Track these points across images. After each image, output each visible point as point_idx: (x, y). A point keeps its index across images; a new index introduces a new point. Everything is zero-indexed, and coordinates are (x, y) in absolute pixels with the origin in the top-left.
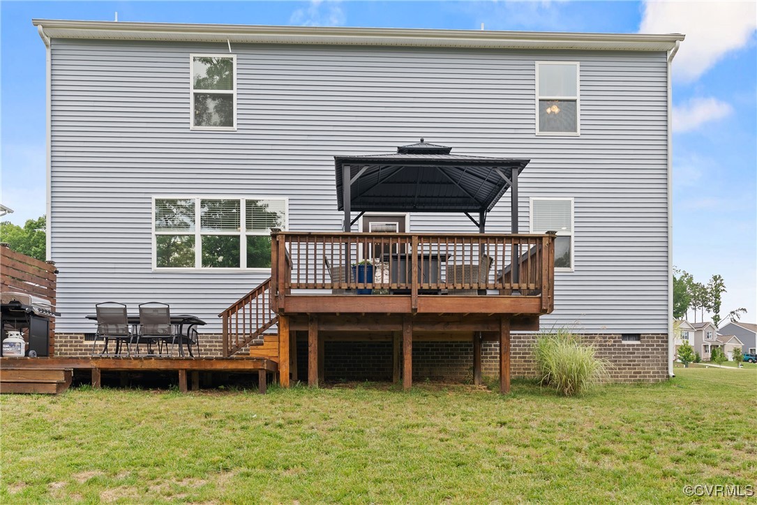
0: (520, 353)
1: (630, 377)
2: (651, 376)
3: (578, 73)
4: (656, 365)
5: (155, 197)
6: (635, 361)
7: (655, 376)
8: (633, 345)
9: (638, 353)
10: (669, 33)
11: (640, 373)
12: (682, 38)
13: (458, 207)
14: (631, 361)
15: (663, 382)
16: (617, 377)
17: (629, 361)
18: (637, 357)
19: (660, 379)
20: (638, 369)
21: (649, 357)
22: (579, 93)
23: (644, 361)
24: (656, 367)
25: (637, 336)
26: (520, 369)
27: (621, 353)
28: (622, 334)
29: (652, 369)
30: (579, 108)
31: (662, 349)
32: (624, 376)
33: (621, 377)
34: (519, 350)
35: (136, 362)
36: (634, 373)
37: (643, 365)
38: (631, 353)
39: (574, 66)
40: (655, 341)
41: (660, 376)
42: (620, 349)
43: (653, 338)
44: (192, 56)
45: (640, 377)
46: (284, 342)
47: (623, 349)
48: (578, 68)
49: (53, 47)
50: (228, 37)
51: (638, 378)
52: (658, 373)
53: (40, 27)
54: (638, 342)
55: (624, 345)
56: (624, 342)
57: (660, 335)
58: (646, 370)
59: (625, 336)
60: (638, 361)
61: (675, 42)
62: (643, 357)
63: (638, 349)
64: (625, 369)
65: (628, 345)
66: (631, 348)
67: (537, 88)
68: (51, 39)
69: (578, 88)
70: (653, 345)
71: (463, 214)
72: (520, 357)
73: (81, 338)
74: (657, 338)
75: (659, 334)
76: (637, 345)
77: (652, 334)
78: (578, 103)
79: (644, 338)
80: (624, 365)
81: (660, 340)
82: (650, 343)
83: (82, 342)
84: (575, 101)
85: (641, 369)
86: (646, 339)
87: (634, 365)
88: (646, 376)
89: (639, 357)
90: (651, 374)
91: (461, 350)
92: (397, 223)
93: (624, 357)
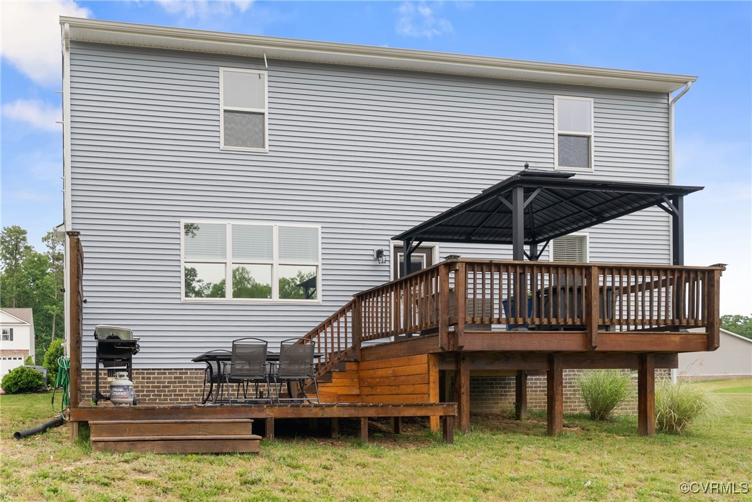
0: (540, 387)
5: (184, 221)
26: (540, 403)
30: (593, 144)
34: (540, 383)
39: (586, 104)
44: (222, 69)
49: (72, 51)
50: (264, 52)
53: (67, 26)
61: (686, 83)
67: (556, 122)
68: (70, 42)
72: (540, 391)
73: (105, 374)
83: (106, 379)
84: (589, 137)
91: (487, 384)
92: (425, 255)
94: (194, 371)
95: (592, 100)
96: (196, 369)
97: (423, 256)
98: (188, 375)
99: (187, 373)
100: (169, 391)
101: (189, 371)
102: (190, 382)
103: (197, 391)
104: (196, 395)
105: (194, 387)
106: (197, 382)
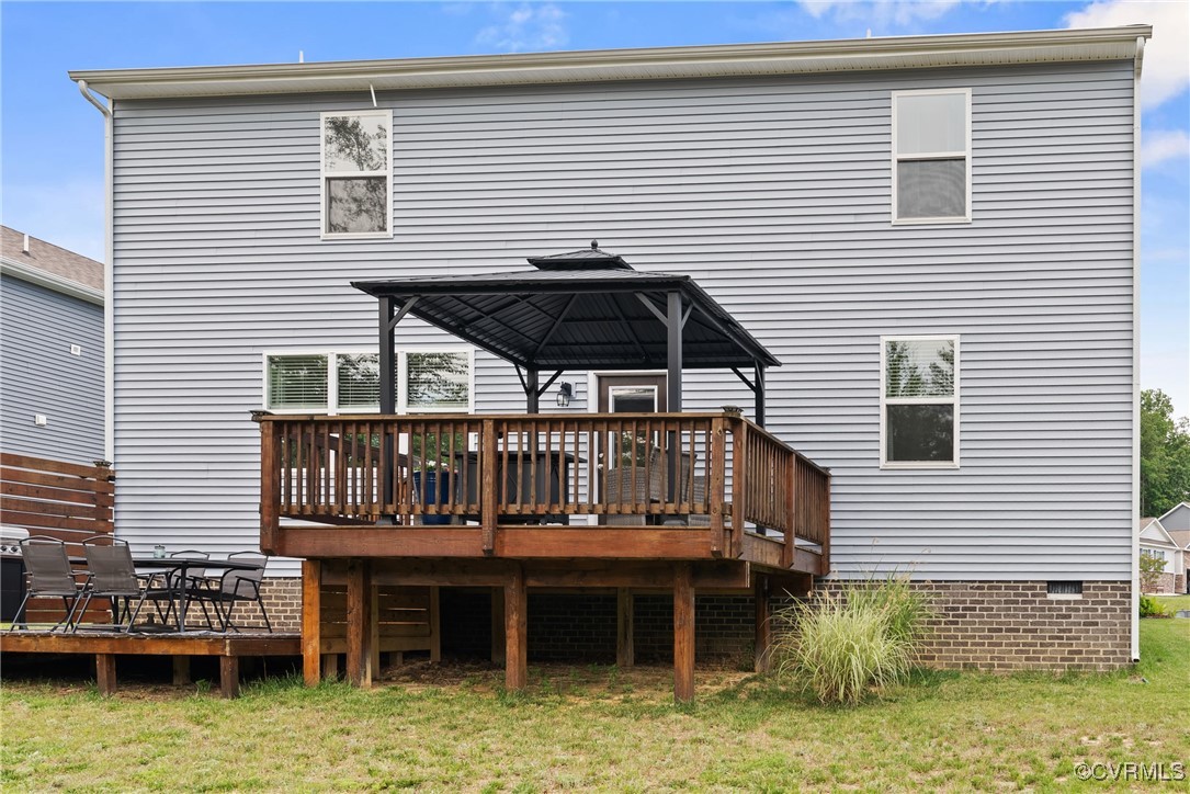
1: (1062, 659)
2: (1101, 660)
3: (969, 109)
4: (1110, 638)
5: (268, 352)
6: (1070, 630)
7: (1109, 660)
8: (1068, 602)
9: (1076, 617)
10: (1124, 24)
11: (1080, 652)
12: (1146, 32)
13: (723, 359)
14: (1064, 631)
15: (1122, 669)
16: (1038, 659)
17: (1060, 631)
18: (1074, 624)
19: (1117, 664)
20: (1077, 645)
21: (1097, 624)
22: (969, 144)
23: (1088, 631)
24: (1109, 642)
25: (1077, 586)
27: (1045, 617)
28: (1048, 582)
29: (1102, 645)
30: (969, 171)
31: (1122, 610)
32: (1051, 659)
33: (1044, 659)
35: (28, 641)
36: (1070, 652)
37: (1085, 638)
38: (1065, 617)
39: (961, 98)
40: (1108, 595)
41: (1118, 660)
42: (1043, 609)
43: (1106, 588)
44: (323, 116)
45: (1080, 660)
46: (310, 605)
47: (1050, 609)
48: (969, 100)
49: (118, 115)
50: (371, 82)
51: (1076, 662)
52: (1114, 653)
53: (82, 84)
54: (1078, 597)
55: (1051, 602)
56: (1052, 597)
57: (1118, 584)
58: (1092, 648)
59: (1053, 586)
60: (1077, 631)
61: (1136, 40)
62: (1085, 624)
63: (1077, 610)
64: (1052, 645)
65: (1058, 602)
66: (1064, 606)
67: (894, 139)
68: (114, 102)
69: (969, 136)
70: (1106, 602)
71: (730, 370)
74: (1112, 588)
75: (1116, 582)
76: (1076, 602)
77: (1103, 582)
78: (969, 163)
79: (1088, 589)
80: (1050, 638)
81: (1118, 593)
82: (1100, 599)
84: (963, 159)
85: (1083, 645)
86: (1092, 591)
87: (1068, 638)
88: (1091, 660)
89: (1079, 624)
90: (1101, 655)
92: (656, 387)
93: (1050, 624)
94: (282, 580)
95: (968, 92)
96: (285, 578)
97: (653, 390)
98: (274, 587)
99: (271, 584)
100: (246, 611)
101: (275, 581)
102: (277, 598)
103: (286, 611)
104: (285, 618)
105: (283, 605)
106: (286, 597)
